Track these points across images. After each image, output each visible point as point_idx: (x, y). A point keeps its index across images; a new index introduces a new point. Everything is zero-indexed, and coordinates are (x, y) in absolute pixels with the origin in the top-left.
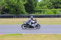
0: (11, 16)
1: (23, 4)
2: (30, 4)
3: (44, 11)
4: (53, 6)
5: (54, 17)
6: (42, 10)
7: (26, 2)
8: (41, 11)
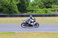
0: (4, 15)
1: (15, 4)
2: (23, 4)
3: (36, 11)
4: (44, 6)
5: (45, 16)
6: (34, 9)
7: (19, 2)
8: (32, 11)
